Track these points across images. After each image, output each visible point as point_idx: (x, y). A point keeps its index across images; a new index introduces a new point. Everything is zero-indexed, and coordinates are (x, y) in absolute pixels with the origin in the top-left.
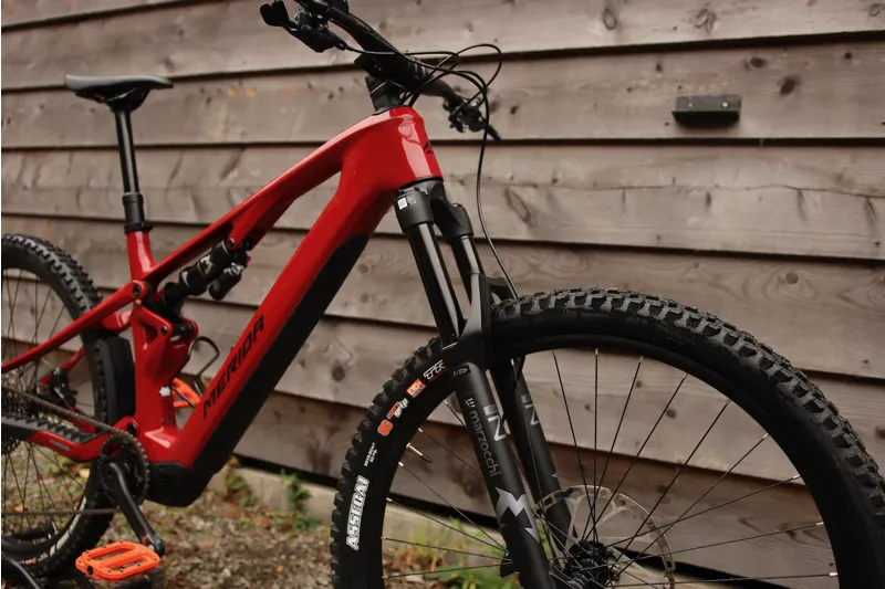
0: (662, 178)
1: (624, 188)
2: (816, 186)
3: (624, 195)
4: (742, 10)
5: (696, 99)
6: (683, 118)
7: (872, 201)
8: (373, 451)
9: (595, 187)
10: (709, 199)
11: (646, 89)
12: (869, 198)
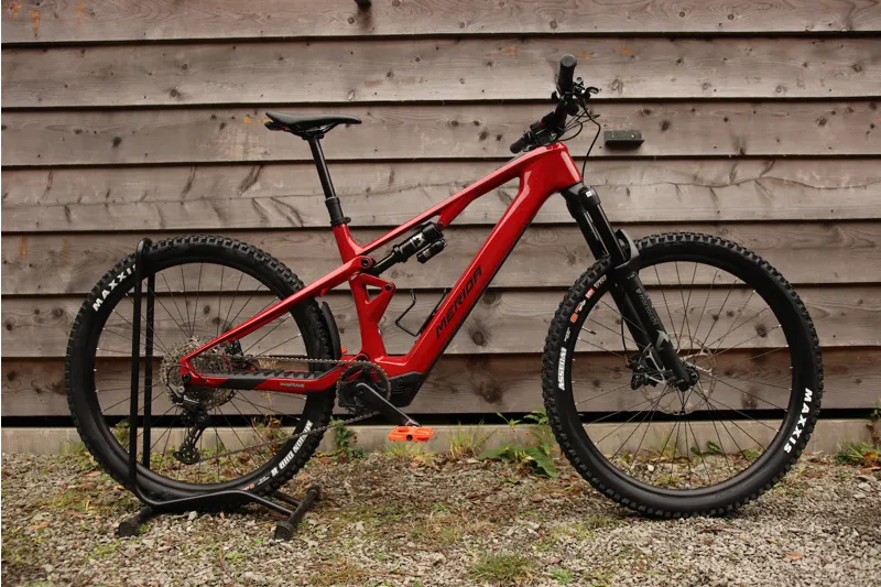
0: (600, 180)
4: (638, 81)
5: (616, 133)
6: (610, 145)
8: (568, 332)
12: (711, 187)
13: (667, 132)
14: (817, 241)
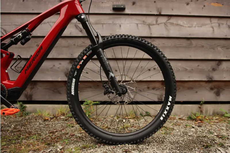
0: (111, 22)
1: (103, 24)
2: (140, 23)
3: (103, 25)
5: (117, 5)
6: (114, 9)
8: (76, 73)
9: (96, 24)
10: (120, 26)
11: (106, 3)
12: (149, 25)
13: (134, 5)
14: (184, 45)
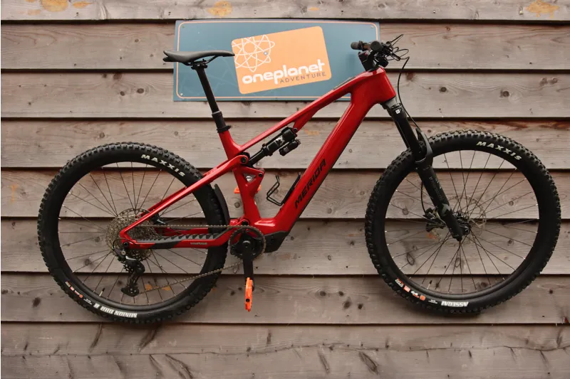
1: (427, 349)
2: (518, 346)
3: (427, 353)
7: (543, 352)
9: (411, 349)
10: (470, 354)
